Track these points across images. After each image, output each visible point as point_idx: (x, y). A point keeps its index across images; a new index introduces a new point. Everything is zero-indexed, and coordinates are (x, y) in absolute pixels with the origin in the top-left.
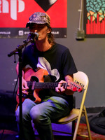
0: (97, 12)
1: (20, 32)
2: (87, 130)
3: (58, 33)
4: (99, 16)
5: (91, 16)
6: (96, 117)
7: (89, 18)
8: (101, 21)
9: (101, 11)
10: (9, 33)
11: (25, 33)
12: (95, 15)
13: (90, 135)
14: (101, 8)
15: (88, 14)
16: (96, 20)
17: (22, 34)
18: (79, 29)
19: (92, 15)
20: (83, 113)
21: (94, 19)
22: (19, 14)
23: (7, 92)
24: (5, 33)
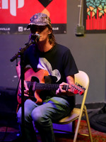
0: (97, 7)
1: (19, 28)
2: (87, 127)
3: (57, 29)
4: (99, 11)
5: (91, 12)
6: (96, 114)
7: (89, 13)
8: (101, 17)
9: (100, 6)
10: (9, 29)
11: (25, 29)
12: (95, 11)
13: (90, 132)
14: (100, 3)
15: (88, 10)
16: (96, 15)
17: (22, 30)
18: (79, 25)
19: (92, 10)
20: (84, 112)
21: (93, 14)
22: (18, 10)
23: (8, 89)
24: (4, 29)
